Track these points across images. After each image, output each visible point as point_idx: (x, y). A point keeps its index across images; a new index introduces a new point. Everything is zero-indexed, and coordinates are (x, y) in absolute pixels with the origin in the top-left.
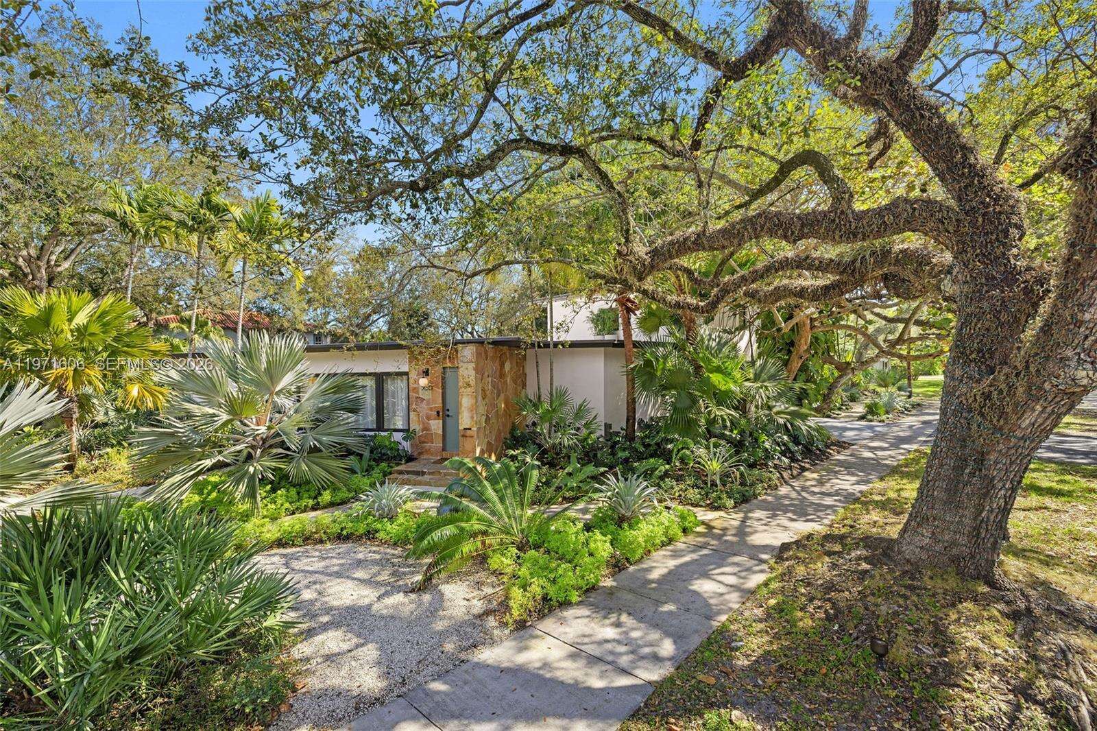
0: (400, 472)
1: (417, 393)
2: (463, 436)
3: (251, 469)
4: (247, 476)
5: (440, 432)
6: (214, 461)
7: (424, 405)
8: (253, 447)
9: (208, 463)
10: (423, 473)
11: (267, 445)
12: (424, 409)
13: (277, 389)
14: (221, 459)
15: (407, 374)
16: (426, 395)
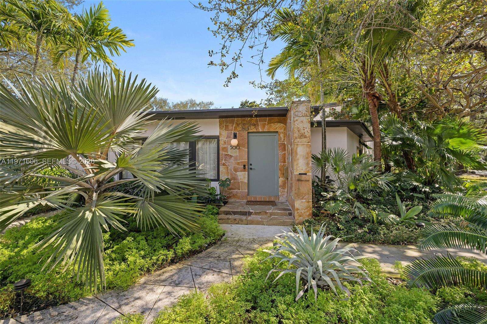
0: (227, 213)
1: (227, 151)
2: (299, 180)
3: (89, 215)
4: (84, 225)
5: (246, 181)
6: (31, 205)
7: (232, 160)
8: (85, 190)
9: (22, 208)
10: (250, 214)
11: (103, 188)
12: (232, 164)
13: (119, 130)
14: (44, 203)
15: (217, 138)
16: (235, 153)
